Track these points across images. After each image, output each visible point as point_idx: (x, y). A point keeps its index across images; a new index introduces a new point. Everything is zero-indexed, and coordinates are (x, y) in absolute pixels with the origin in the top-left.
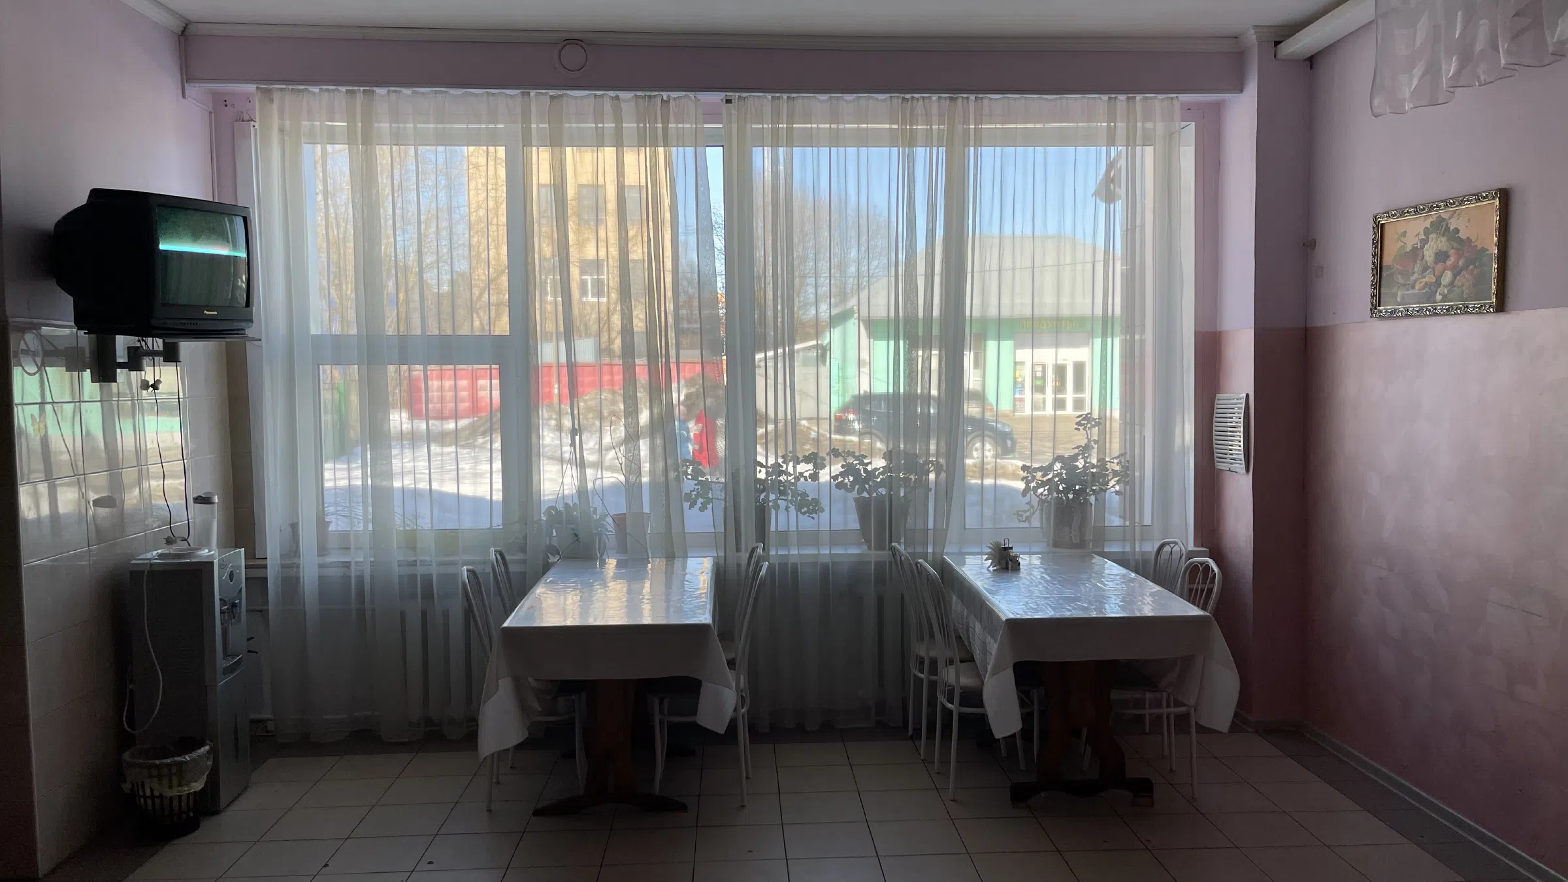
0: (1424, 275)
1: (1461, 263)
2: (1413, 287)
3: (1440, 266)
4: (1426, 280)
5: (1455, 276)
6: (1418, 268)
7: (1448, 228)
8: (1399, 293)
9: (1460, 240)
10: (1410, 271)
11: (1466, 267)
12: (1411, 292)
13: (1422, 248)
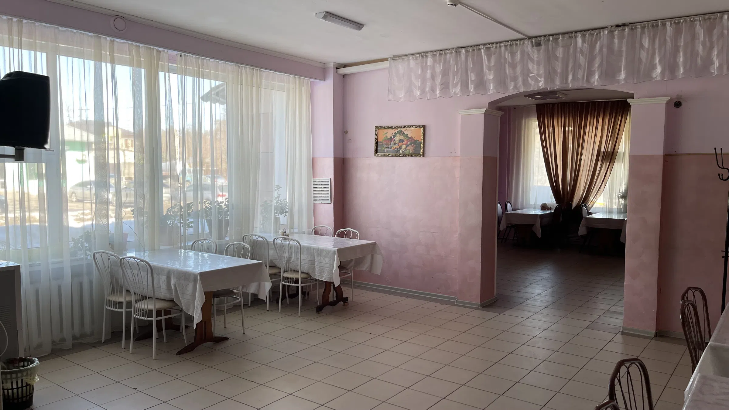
0: (395, 145)
1: (409, 143)
2: (391, 148)
3: (401, 143)
4: (396, 147)
5: (407, 147)
6: (392, 143)
7: (404, 133)
8: (385, 150)
9: (409, 138)
10: (389, 144)
11: (410, 144)
12: (390, 150)
13: (394, 138)
